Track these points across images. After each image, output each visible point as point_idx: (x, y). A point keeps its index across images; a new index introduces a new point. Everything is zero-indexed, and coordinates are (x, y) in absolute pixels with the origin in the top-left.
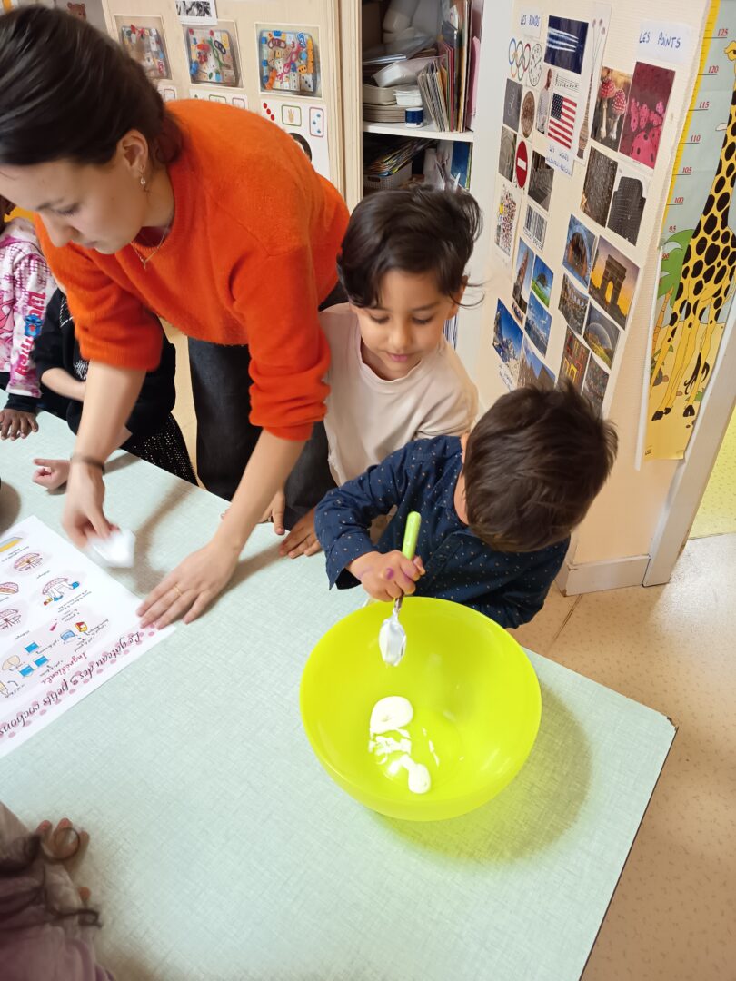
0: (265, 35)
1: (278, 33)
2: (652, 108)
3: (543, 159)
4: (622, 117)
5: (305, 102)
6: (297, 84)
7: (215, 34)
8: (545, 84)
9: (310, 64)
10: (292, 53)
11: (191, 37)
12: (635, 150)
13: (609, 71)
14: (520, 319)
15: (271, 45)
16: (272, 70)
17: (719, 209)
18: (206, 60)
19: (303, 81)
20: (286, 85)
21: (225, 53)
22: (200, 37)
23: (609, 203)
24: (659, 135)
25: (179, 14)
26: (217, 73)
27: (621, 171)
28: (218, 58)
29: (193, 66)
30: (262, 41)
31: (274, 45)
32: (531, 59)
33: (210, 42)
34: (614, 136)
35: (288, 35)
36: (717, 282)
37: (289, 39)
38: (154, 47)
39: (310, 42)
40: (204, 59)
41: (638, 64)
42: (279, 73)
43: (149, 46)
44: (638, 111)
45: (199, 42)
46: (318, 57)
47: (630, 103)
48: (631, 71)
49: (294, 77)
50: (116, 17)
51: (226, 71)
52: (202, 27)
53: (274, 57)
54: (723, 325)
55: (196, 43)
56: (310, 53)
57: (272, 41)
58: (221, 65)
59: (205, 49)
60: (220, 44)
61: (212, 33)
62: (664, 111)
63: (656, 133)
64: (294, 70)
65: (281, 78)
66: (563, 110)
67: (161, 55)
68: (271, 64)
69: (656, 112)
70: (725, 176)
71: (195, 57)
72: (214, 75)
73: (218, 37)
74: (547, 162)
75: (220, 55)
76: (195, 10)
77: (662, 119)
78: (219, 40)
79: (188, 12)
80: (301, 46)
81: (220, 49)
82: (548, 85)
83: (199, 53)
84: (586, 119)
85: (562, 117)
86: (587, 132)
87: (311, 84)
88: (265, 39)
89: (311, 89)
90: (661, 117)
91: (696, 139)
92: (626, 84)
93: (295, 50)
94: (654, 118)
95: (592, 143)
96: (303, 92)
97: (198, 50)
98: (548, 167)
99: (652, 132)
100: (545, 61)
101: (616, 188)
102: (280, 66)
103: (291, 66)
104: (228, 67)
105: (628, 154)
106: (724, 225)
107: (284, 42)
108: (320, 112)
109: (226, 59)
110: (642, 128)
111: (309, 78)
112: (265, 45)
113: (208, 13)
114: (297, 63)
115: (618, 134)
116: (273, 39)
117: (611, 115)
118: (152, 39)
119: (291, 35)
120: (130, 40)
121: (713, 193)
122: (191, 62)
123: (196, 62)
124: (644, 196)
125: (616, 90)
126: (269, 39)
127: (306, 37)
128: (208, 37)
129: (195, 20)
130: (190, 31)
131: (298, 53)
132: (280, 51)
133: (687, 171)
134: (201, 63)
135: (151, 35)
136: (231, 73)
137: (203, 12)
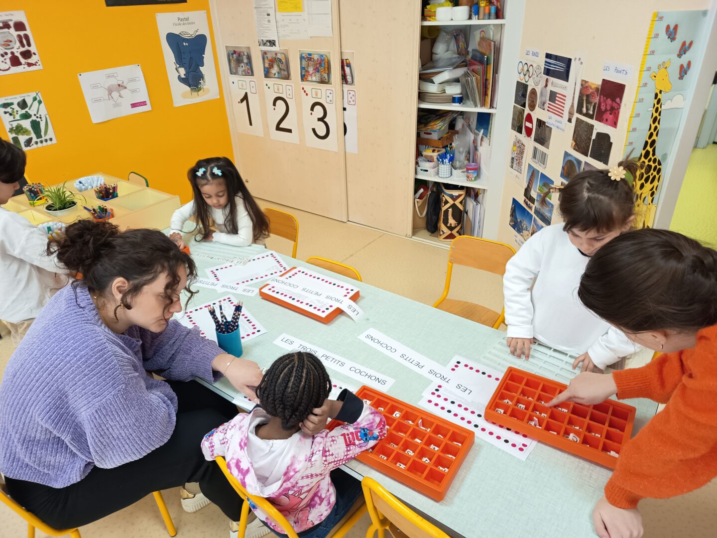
0: (303, 55)
1: (310, 54)
2: (613, 100)
3: (544, 123)
4: (595, 104)
5: (324, 87)
6: (319, 78)
7: (278, 54)
8: (544, 84)
9: (326, 69)
10: (317, 64)
11: (265, 56)
12: (605, 120)
13: (586, 82)
14: (530, 208)
15: (306, 60)
16: (307, 71)
17: (651, 147)
18: (273, 67)
19: (323, 77)
20: (314, 79)
21: (282, 63)
22: (269, 56)
23: (590, 145)
24: (618, 113)
25: (260, 45)
26: (278, 73)
27: (596, 129)
28: (279, 66)
29: (266, 70)
30: (302, 58)
31: (308, 60)
32: (534, 72)
33: (275, 58)
34: (591, 112)
35: (315, 55)
36: (652, 182)
37: (316, 57)
38: (245, 61)
39: (326, 58)
40: (271, 66)
41: (603, 80)
42: (311, 73)
43: (243, 60)
44: (605, 101)
45: (269, 58)
46: (330, 65)
47: (600, 97)
48: (600, 83)
49: (318, 75)
50: (226, 46)
51: (283, 72)
52: (271, 52)
53: (308, 66)
54: (656, 205)
55: (268, 59)
56: (326, 64)
57: (306, 58)
58: (280, 69)
59: (272, 62)
60: (280, 59)
61: (276, 54)
62: (621, 102)
63: (617, 112)
64: (318, 72)
65: (312, 75)
66: (557, 98)
67: (249, 64)
68: (306, 69)
69: (616, 103)
70: (653, 132)
71: (267, 65)
72: (277, 74)
73: (279, 56)
74: (546, 124)
75: (280, 64)
76: (268, 44)
77: (620, 106)
78: (280, 58)
79: (264, 44)
80: (322, 60)
81: (280, 62)
82: (546, 86)
83: (269, 64)
84: (573, 103)
85: (556, 102)
86: (574, 110)
87: (327, 78)
88: (304, 57)
89: (327, 81)
90: (619, 105)
91: (638, 115)
92: (597, 89)
93: (318, 62)
94: (615, 105)
95: (576, 115)
96: (322, 82)
97: (268, 62)
98: (548, 127)
99: (614, 112)
100: (544, 74)
101: (594, 137)
102: (311, 70)
103: (317, 70)
104: (284, 70)
105: (600, 121)
106: (654, 154)
107: (313, 58)
108: (332, 92)
109: (283, 67)
110: (608, 109)
111: (326, 76)
112: (303, 60)
113: (275, 45)
114: (320, 68)
115: (594, 111)
116: (307, 57)
117: (588, 102)
118: (245, 57)
119: (317, 56)
120: (233, 57)
121: (648, 140)
122: (264, 67)
123: (267, 68)
124: (611, 141)
125: (591, 91)
126: (305, 57)
127: (324, 56)
128: (274, 56)
129: (267, 48)
130: (265, 53)
131: (320, 64)
132: (311, 63)
133: (634, 130)
134: (270, 68)
135: (244, 55)
136: (286, 73)
137: (272, 45)
